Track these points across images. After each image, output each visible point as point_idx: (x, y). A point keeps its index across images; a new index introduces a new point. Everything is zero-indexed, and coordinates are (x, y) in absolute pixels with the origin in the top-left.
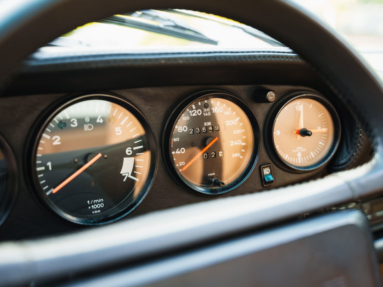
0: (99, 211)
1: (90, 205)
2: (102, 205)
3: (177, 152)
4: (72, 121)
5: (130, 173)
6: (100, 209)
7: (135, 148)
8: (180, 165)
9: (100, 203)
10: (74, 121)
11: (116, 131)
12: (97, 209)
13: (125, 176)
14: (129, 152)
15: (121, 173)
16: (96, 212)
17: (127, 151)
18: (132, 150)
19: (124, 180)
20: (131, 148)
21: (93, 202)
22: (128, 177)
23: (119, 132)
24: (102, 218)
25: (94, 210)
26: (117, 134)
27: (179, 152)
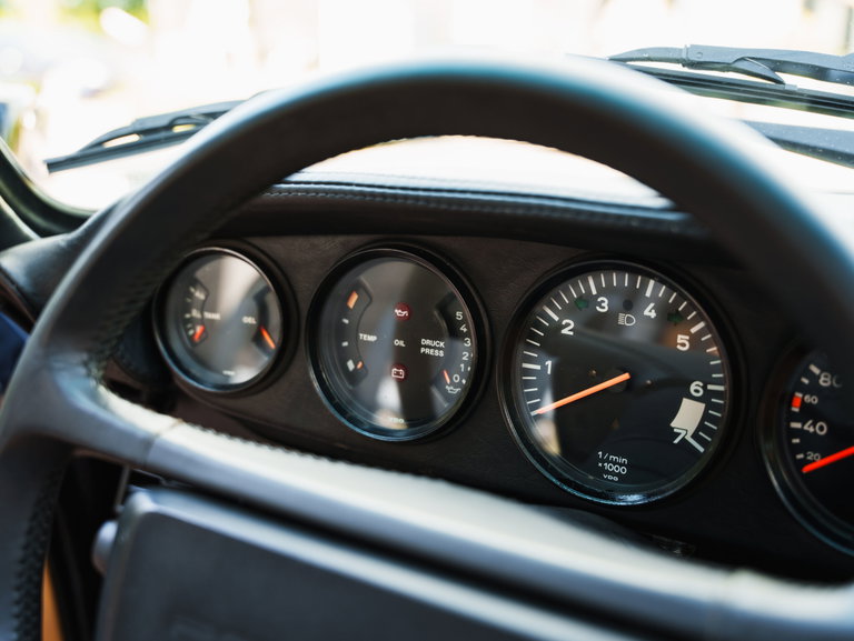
0: (616, 479)
1: (603, 461)
2: (623, 470)
3: (806, 428)
4: (599, 300)
5: (691, 432)
6: (619, 475)
7: (710, 387)
8: (809, 458)
9: (621, 465)
10: (603, 302)
11: (679, 341)
12: (613, 473)
13: (679, 434)
14: (697, 391)
15: (673, 425)
16: (610, 477)
17: (693, 387)
18: (704, 388)
19: (676, 441)
20: (701, 384)
21: (608, 457)
22: (683, 439)
23: (683, 345)
25: (608, 472)
26: (679, 347)
27: (811, 430)
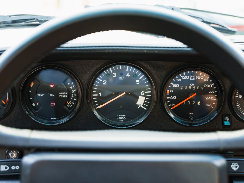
0: (123, 121)
1: (119, 117)
2: (125, 118)
4: (113, 74)
5: (142, 105)
6: (123, 120)
7: (146, 92)
8: (172, 105)
9: (124, 117)
10: (115, 74)
12: (122, 120)
13: (139, 106)
14: (143, 94)
15: (137, 104)
16: (121, 121)
17: (141, 93)
18: (144, 93)
19: (138, 108)
20: (144, 92)
21: (120, 115)
22: (140, 107)
23: (138, 82)
24: (121, 125)
25: (120, 120)
26: (137, 83)
27: (172, 98)
